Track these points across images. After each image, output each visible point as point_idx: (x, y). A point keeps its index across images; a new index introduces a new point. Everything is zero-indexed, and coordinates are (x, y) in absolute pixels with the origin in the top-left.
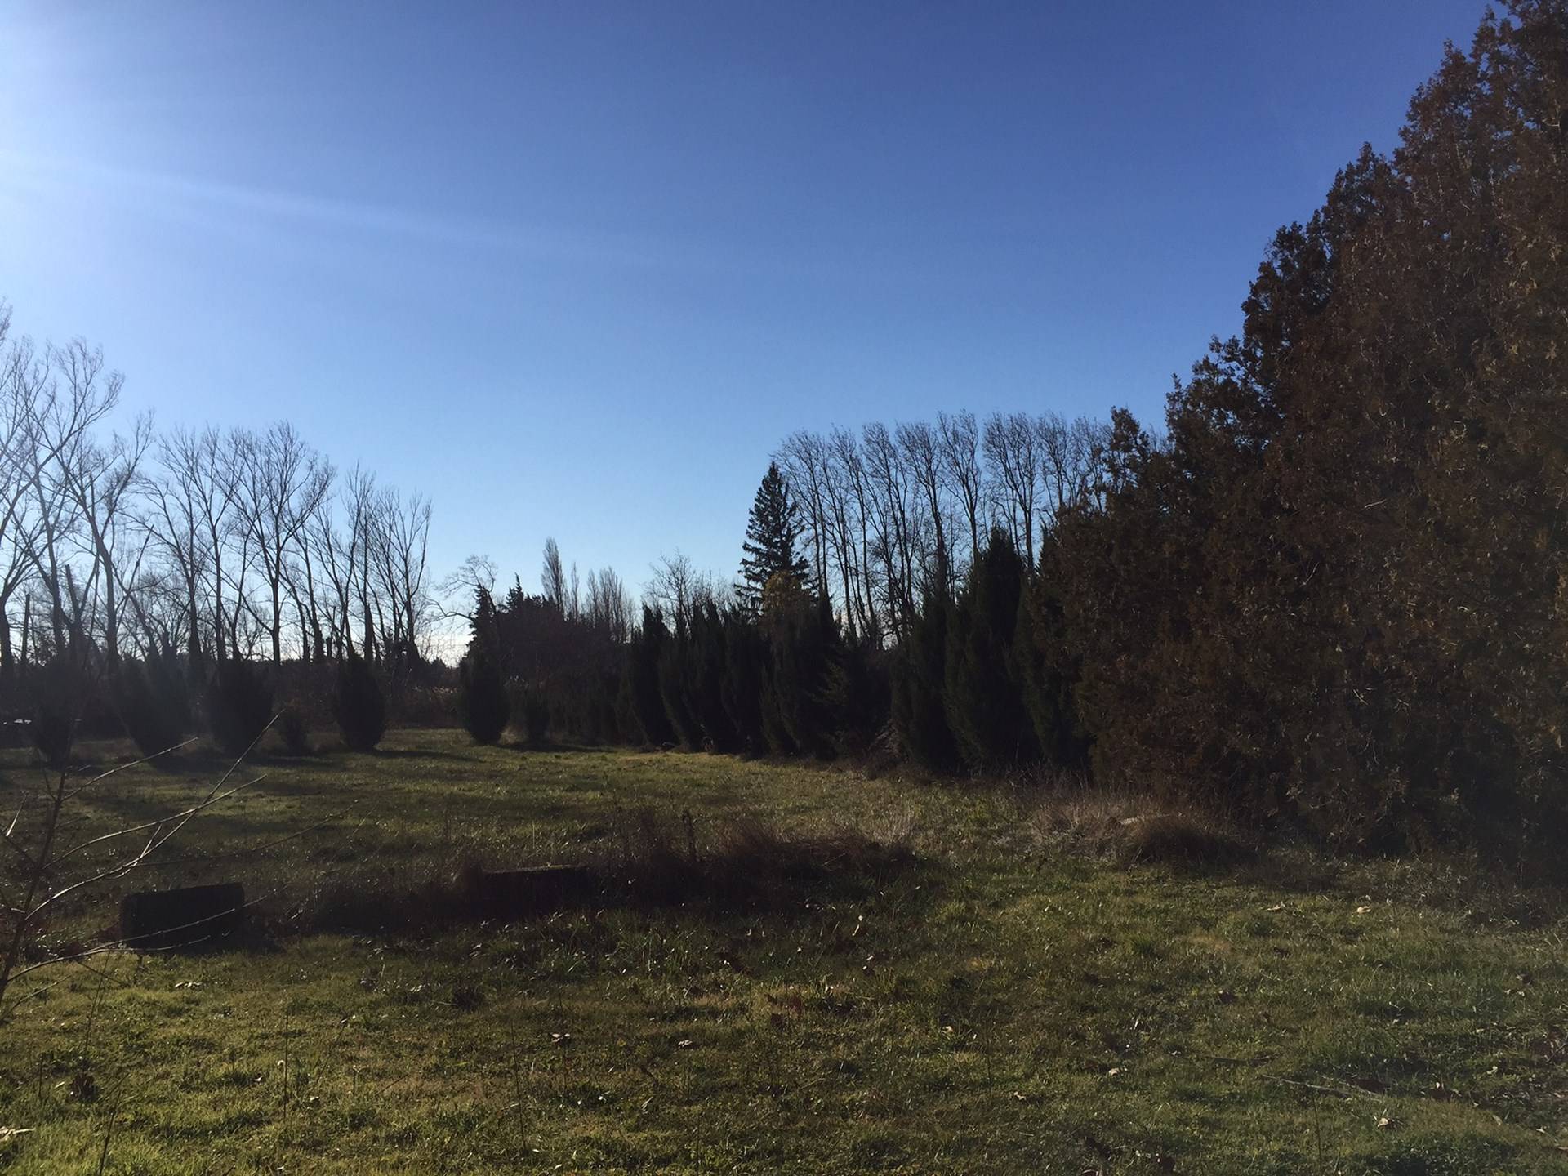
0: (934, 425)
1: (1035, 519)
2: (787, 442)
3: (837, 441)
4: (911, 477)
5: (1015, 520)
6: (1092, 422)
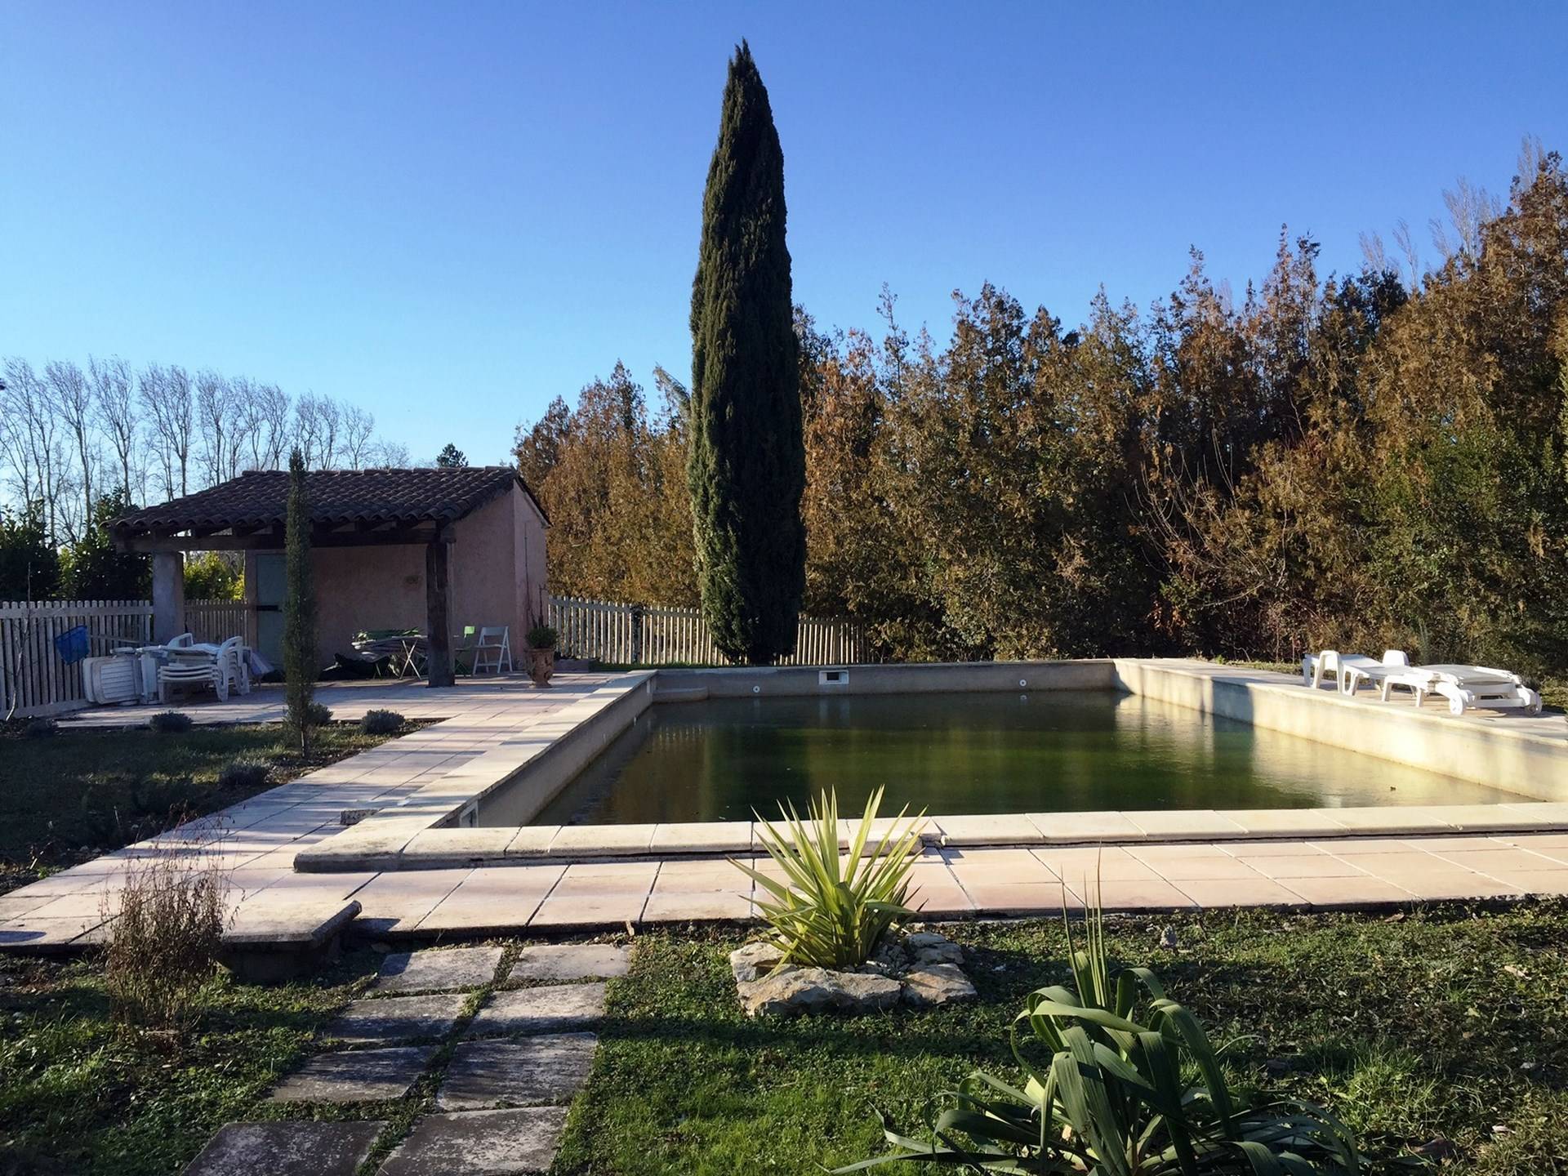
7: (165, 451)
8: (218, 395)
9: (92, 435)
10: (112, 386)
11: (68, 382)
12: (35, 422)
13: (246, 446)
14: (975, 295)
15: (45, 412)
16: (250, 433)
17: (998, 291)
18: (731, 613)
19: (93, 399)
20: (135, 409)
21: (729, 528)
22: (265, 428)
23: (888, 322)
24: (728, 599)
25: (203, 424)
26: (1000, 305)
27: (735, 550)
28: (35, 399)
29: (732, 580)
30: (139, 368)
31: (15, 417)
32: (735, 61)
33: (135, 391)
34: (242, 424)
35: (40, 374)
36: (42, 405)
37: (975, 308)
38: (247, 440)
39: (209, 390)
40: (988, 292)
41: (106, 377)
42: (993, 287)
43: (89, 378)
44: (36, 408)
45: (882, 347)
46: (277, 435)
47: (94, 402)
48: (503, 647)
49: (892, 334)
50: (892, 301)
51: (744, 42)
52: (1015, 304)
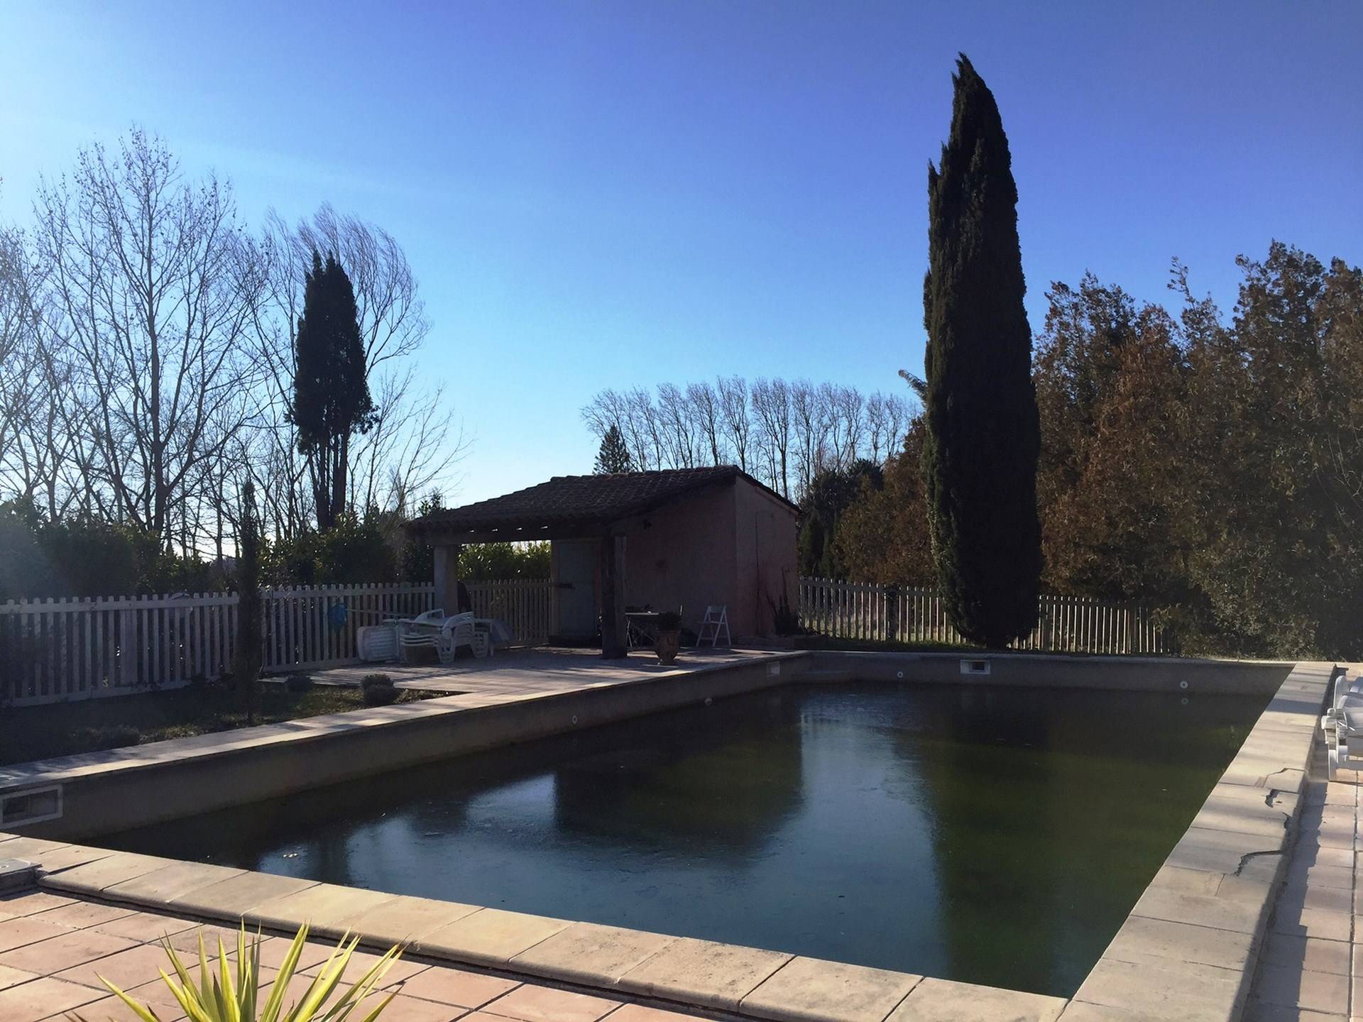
0: (713, 386)
1: (788, 460)
2: (597, 398)
3: (636, 397)
4: (697, 425)
5: (773, 460)
6: (834, 387)
7: (771, 447)
8: (808, 399)
9: (720, 439)
10: (732, 399)
11: (702, 398)
12: (681, 431)
13: (830, 439)
14: (1263, 257)
15: (688, 422)
16: (833, 428)
17: (1289, 250)
18: (956, 596)
19: (720, 410)
20: (750, 414)
21: (952, 514)
22: (844, 424)
23: (1184, 295)
24: (953, 584)
25: (797, 423)
26: (1292, 263)
27: (955, 535)
28: (681, 413)
29: (953, 564)
30: (750, 382)
31: (669, 427)
32: (958, 74)
33: (749, 400)
34: (826, 420)
35: (684, 396)
36: (686, 417)
37: (1264, 272)
38: (830, 435)
39: (801, 397)
40: (1277, 251)
41: (729, 393)
42: (1284, 246)
43: (718, 395)
44: (682, 420)
45: (1180, 322)
46: (853, 429)
47: (722, 413)
48: (721, 623)
49: (1189, 306)
50: (1184, 274)
51: (962, 55)
52: (1310, 260)
